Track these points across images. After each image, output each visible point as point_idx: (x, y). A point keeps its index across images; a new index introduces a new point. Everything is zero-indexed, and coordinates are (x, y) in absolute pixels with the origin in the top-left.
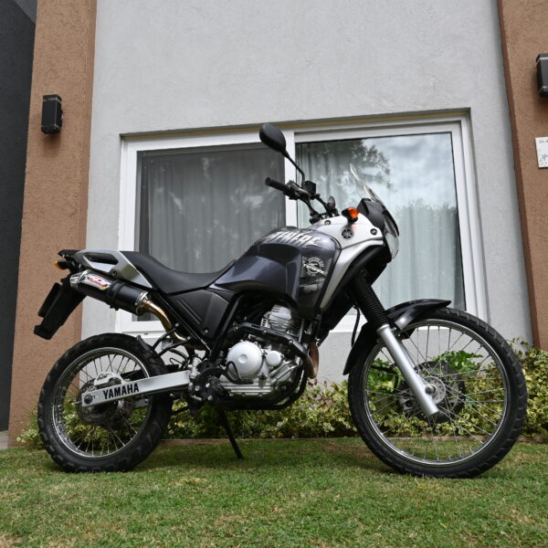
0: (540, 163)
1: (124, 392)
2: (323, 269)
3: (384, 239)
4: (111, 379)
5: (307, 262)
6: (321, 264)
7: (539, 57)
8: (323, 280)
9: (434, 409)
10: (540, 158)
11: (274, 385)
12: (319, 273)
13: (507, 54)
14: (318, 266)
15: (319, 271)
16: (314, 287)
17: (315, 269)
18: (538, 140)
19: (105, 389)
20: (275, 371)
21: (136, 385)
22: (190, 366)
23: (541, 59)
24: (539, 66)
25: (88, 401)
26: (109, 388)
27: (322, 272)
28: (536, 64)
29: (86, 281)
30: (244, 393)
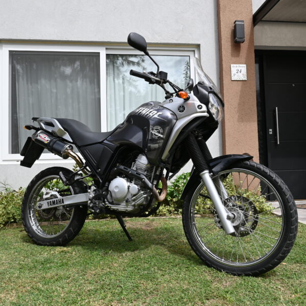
0: (232, 78)
1: (57, 203)
2: (162, 134)
3: (208, 112)
4: (51, 195)
5: (153, 130)
6: (161, 131)
7: (235, 22)
8: (162, 141)
9: (232, 230)
10: (232, 75)
11: (134, 206)
12: (160, 137)
13: (220, 18)
14: (159, 132)
15: (159, 135)
16: (156, 146)
17: (157, 134)
18: (232, 65)
19: (48, 201)
20: (134, 197)
21: (63, 200)
22: (89, 191)
23: (237, 23)
24: (235, 27)
25: (40, 207)
26: (50, 200)
27: (162, 136)
28: (234, 25)
29: (39, 138)
30: (118, 209)
